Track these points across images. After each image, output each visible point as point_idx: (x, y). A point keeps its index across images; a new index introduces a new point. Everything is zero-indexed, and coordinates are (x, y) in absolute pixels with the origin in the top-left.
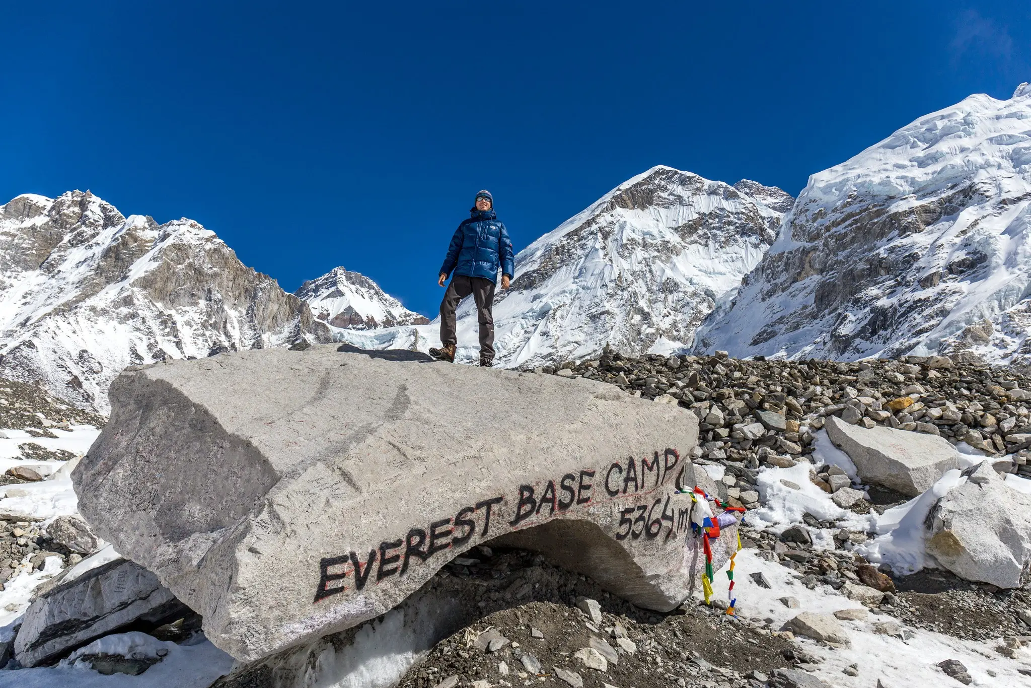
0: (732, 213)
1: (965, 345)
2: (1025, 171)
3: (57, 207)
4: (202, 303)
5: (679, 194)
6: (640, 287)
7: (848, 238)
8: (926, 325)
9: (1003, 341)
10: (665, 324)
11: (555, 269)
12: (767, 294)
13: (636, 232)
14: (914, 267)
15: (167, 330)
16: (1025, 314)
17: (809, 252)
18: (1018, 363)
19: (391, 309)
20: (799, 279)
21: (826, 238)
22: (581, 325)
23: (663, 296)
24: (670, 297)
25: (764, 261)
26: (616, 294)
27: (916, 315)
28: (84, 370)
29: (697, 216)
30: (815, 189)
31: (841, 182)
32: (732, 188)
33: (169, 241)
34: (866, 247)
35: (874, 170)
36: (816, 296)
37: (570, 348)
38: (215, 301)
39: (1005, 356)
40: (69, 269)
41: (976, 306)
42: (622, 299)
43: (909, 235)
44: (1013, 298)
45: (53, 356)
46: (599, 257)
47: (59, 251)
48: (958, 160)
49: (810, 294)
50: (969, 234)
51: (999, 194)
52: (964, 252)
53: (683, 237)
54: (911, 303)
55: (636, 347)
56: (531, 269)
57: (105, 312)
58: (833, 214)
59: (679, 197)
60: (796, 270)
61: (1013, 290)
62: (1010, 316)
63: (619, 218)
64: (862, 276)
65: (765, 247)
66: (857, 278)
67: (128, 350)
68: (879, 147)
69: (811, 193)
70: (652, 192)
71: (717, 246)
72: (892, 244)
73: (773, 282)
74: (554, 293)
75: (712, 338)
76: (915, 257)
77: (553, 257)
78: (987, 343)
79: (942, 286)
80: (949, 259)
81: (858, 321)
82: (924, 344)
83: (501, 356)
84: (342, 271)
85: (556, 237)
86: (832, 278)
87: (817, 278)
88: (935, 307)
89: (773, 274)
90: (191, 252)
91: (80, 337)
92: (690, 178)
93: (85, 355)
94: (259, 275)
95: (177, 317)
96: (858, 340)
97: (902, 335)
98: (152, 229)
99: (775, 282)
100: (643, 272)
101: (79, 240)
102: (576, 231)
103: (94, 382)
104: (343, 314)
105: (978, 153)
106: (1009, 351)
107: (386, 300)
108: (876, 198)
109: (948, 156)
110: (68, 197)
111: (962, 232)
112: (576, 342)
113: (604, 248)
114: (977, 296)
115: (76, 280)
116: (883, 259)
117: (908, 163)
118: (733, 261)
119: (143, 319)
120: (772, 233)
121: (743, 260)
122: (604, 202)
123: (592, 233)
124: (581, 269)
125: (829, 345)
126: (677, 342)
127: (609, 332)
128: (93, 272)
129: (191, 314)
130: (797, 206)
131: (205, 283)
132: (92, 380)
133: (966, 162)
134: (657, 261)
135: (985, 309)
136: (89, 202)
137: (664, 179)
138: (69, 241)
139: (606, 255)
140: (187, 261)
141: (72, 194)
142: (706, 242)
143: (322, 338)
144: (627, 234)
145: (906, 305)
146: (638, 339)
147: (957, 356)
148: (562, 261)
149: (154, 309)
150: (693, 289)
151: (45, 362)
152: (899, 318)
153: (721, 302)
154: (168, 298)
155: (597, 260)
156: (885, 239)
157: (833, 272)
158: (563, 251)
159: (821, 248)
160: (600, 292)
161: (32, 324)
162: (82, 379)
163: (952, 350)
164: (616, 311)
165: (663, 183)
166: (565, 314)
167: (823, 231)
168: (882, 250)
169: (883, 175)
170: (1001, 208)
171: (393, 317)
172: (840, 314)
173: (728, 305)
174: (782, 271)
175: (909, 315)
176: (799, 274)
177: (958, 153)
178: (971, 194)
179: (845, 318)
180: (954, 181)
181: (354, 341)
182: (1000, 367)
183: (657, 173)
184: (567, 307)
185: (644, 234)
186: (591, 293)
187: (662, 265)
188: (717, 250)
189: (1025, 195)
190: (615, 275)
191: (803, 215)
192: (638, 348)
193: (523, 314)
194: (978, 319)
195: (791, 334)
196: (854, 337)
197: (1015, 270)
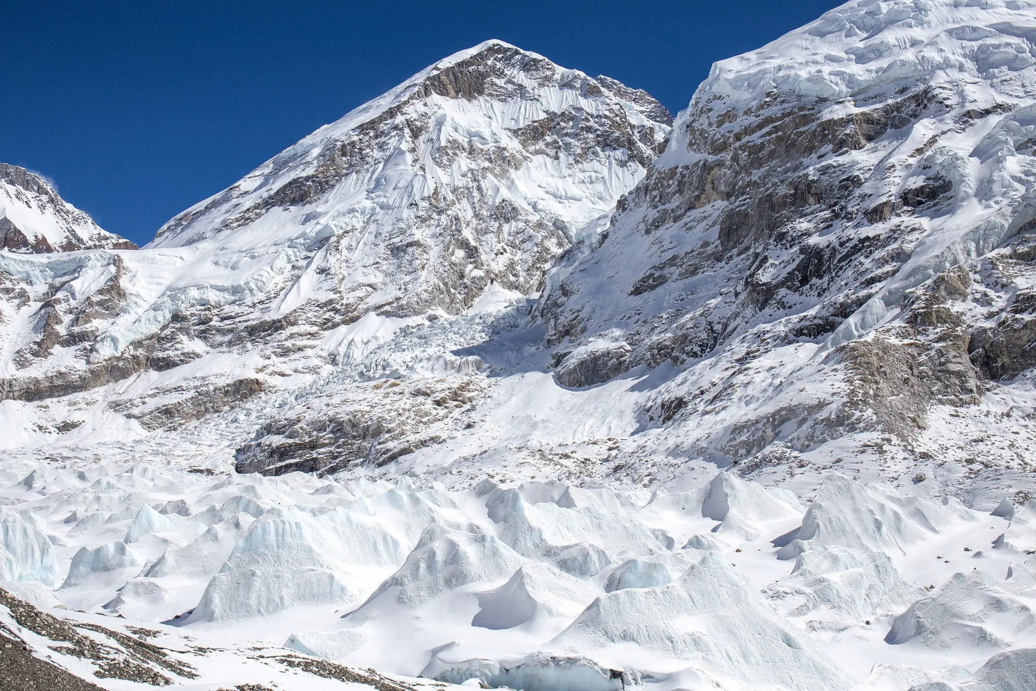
0: (592, 116)
1: (937, 298)
2: (994, 76)
5: (520, 82)
6: (464, 210)
7: (765, 152)
8: (879, 272)
9: (986, 295)
10: (499, 265)
11: (339, 177)
12: (653, 223)
13: (460, 130)
14: (856, 194)
16: (1010, 261)
17: (712, 168)
18: (1008, 326)
19: (75, 227)
20: (697, 205)
21: (735, 149)
22: (378, 260)
23: (496, 224)
24: (506, 227)
25: (648, 178)
26: (430, 218)
27: (862, 259)
29: (544, 116)
30: (722, 81)
31: (755, 74)
32: (593, 81)
34: (789, 165)
35: (799, 61)
36: (721, 230)
37: (361, 293)
39: (990, 316)
41: (948, 247)
42: (438, 225)
43: (847, 151)
44: (993, 240)
46: (406, 163)
48: (909, 55)
49: (712, 226)
50: (929, 153)
51: (962, 104)
52: (922, 177)
53: (524, 144)
54: (855, 242)
55: (458, 295)
56: (304, 174)
58: (745, 117)
59: (521, 87)
60: (693, 192)
61: (995, 228)
62: (992, 263)
63: (436, 109)
64: (784, 205)
66: (777, 207)
68: (804, 32)
69: (715, 86)
70: (482, 76)
71: (571, 159)
72: (824, 163)
73: (661, 207)
74: (338, 211)
75: (575, 284)
76: (856, 182)
77: (338, 160)
78: (964, 297)
79: (895, 220)
80: (904, 184)
81: (783, 265)
82: (880, 295)
83: (256, 301)
86: (744, 205)
87: (721, 204)
88: (890, 248)
89: (661, 197)
92: (534, 60)
96: (783, 291)
97: (846, 284)
99: (663, 207)
100: (468, 188)
102: (373, 122)
105: (934, 47)
106: (994, 309)
107: (67, 212)
108: (803, 99)
109: (896, 50)
111: (917, 150)
112: (370, 286)
113: (413, 150)
114: (947, 234)
116: (813, 181)
117: (843, 55)
118: (592, 182)
120: (644, 148)
121: (605, 182)
122: (415, 85)
123: (396, 128)
124: (378, 181)
125: (742, 297)
126: (514, 291)
127: (420, 273)
130: (697, 103)
133: (920, 58)
134: (489, 175)
135: (959, 252)
137: (500, 60)
139: (416, 161)
142: (557, 153)
144: (447, 132)
145: (849, 245)
146: (461, 284)
147: (930, 314)
148: (351, 165)
150: (538, 218)
152: (839, 262)
153: (582, 235)
155: (403, 167)
156: (814, 156)
157: (745, 197)
158: (352, 151)
159: (728, 163)
160: (406, 213)
163: (922, 305)
164: (430, 242)
165: (499, 65)
166: (354, 244)
167: (731, 140)
168: (811, 171)
169: (813, 69)
170: (965, 122)
171: (79, 240)
172: (757, 255)
173: (595, 240)
174: (674, 194)
175: (853, 258)
176: (698, 198)
177: (908, 46)
178: (925, 101)
179: (765, 259)
180: (904, 83)
181: (11, 269)
182: (985, 331)
183: (491, 50)
184: (357, 233)
185: (471, 135)
186: (393, 214)
187: (496, 181)
188: (570, 166)
189: (994, 107)
190: (429, 191)
191: (704, 116)
192: (460, 297)
193: (290, 240)
194: (952, 265)
195: (687, 281)
196: (777, 286)
197: (992, 203)
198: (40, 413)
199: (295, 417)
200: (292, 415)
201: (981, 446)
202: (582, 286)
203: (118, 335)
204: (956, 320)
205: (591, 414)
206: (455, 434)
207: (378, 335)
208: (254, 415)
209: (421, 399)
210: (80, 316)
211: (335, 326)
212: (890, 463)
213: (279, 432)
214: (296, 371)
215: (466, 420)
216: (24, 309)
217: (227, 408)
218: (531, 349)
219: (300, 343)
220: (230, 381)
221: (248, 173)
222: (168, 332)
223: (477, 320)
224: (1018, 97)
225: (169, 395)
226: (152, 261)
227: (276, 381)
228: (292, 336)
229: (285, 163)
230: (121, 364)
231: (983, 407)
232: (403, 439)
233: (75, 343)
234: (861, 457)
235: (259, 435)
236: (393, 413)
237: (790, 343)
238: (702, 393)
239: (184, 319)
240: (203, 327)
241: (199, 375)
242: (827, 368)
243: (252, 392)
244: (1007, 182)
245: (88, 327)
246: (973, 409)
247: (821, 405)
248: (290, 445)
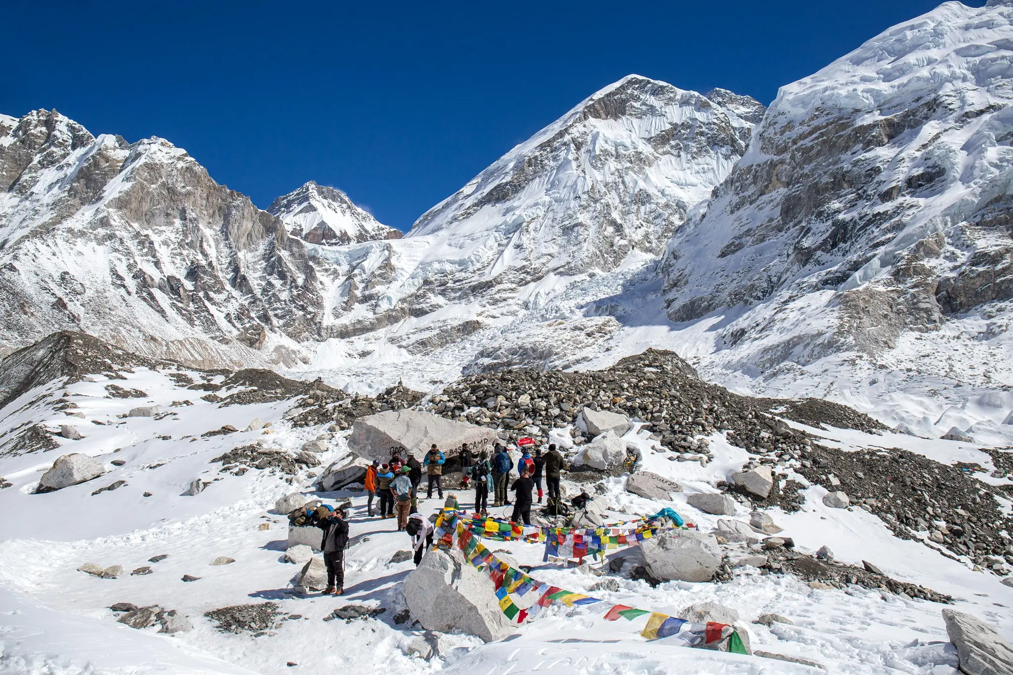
0: (704, 124)
1: (917, 258)
2: (990, 84)
3: (24, 127)
4: (178, 222)
5: (651, 103)
6: (612, 198)
7: (814, 152)
8: (883, 238)
9: (953, 253)
10: (638, 236)
11: (528, 181)
12: (736, 206)
13: (610, 143)
14: (875, 181)
15: (145, 250)
16: (977, 227)
17: (777, 165)
18: (966, 275)
19: (364, 223)
20: (766, 191)
21: (793, 150)
22: (554, 237)
23: (636, 207)
24: (642, 209)
25: (733, 174)
26: (589, 205)
27: (874, 229)
28: (67, 291)
29: (670, 126)
30: (784, 101)
31: (808, 95)
32: (704, 98)
33: (142, 161)
34: (830, 160)
35: (841, 82)
36: (782, 209)
37: (544, 260)
38: (190, 220)
39: (955, 268)
40: (42, 190)
41: (931, 220)
42: (595, 211)
43: (873, 148)
45: (35, 279)
46: (572, 169)
47: (30, 172)
48: (925, 72)
49: (776, 207)
50: (930, 148)
51: (963, 107)
52: (923, 167)
53: (655, 148)
54: (870, 216)
56: (504, 181)
57: (82, 234)
58: (800, 127)
59: (652, 107)
60: (763, 182)
61: (967, 204)
62: (962, 230)
63: (592, 128)
64: (826, 190)
65: (736, 158)
66: (821, 191)
67: (108, 271)
68: (847, 59)
69: (779, 105)
70: (624, 102)
71: (689, 156)
72: (855, 158)
73: (741, 194)
74: (527, 205)
75: (682, 251)
76: (877, 171)
77: (526, 170)
78: (938, 255)
79: (901, 199)
80: (910, 172)
81: (820, 234)
82: (880, 256)
83: (475, 269)
84: (314, 186)
85: (528, 148)
86: (798, 191)
87: (783, 191)
88: (893, 221)
89: (742, 187)
90: (163, 172)
91: (61, 258)
92: (662, 87)
93: (67, 276)
94: (232, 193)
95: (154, 237)
96: (819, 253)
97: (860, 247)
98: (122, 149)
99: (743, 194)
100: (615, 183)
101: (49, 162)
102: (549, 141)
103: (78, 303)
104: (315, 229)
105: (945, 64)
106: (958, 264)
107: (358, 214)
108: (842, 111)
109: (915, 68)
110: (33, 116)
111: (923, 146)
112: (550, 255)
113: (577, 159)
114: (933, 210)
115: (50, 201)
116: (846, 172)
117: (875, 75)
118: (704, 173)
119: (121, 239)
120: (743, 144)
121: (714, 172)
122: (577, 113)
123: (565, 144)
124: (553, 182)
125: (791, 258)
126: (649, 253)
127: (583, 244)
128: (66, 194)
129: (168, 234)
130: (766, 118)
131: (179, 203)
132: (76, 302)
133: (933, 74)
134: (630, 172)
135: (939, 222)
136: (57, 121)
137: (637, 88)
138: (39, 162)
139: (579, 166)
140: (160, 181)
141: (37, 114)
142: (679, 152)
143: (297, 255)
144: (600, 144)
145: (867, 218)
146: (611, 251)
147: (909, 269)
148: (535, 173)
149: (130, 229)
150: (665, 200)
151: (29, 285)
152: (858, 231)
153: (692, 214)
154: (144, 218)
155: (570, 172)
156: (849, 153)
157: (799, 185)
158: (536, 162)
159: (788, 161)
160: (573, 204)
161: (10, 247)
162: (66, 300)
163: (905, 263)
164: (589, 222)
165: (636, 93)
166: (538, 227)
167: (790, 144)
168: (846, 164)
169: (851, 88)
170: (963, 121)
171: (366, 231)
172: (803, 227)
173: (698, 218)
174: (750, 184)
175: (868, 228)
176: (766, 187)
177: (925, 64)
178: (935, 107)
179: (809, 230)
180: (919, 94)
181: (328, 256)
182: (948, 279)
183: (630, 83)
184: (540, 220)
185: (617, 145)
186: (565, 205)
187: (635, 177)
188: (688, 161)
189: (988, 108)
190: (588, 188)
191: (771, 128)
192: (611, 259)
193: (497, 227)
194: (932, 232)
195: (758, 246)
196: (816, 249)
197: (972, 184)
198: (349, 346)
199: (497, 346)
200: (496, 345)
201: (927, 360)
202: (686, 252)
203: (392, 296)
204: (929, 273)
205: (687, 341)
206: (599, 355)
207: (556, 288)
208: (476, 344)
209: (577, 332)
210: (368, 284)
211: (527, 283)
212: (858, 371)
213: (488, 356)
214: (502, 314)
215: (606, 346)
216: (336, 281)
217: (459, 340)
218: (651, 297)
219: (504, 295)
220: (461, 323)
221: (469, 181)
222: (421, 292)
223: (620, 276)
224: (1008, 98)
225: (423, 333)
226: (410, 246)
227: (489, 321)
228: (499, 291)
229: (492, 173)
230: (394, 314)
231: (941, 333)
232: (565, 359)
233: (367, 302)
234: (840, 368)
235: (477, 358)
236: (559, 342)
237: (818, 290)
238: (758, 325)
239: (431, 283)
240: (443, 288)
241: (441, 319)
242: (828, 309)
243: (474, 329)
244: (985, 168)
245: (374, 291)
246: (934, 333)
247: (820, 334)
248: (495, 364)
